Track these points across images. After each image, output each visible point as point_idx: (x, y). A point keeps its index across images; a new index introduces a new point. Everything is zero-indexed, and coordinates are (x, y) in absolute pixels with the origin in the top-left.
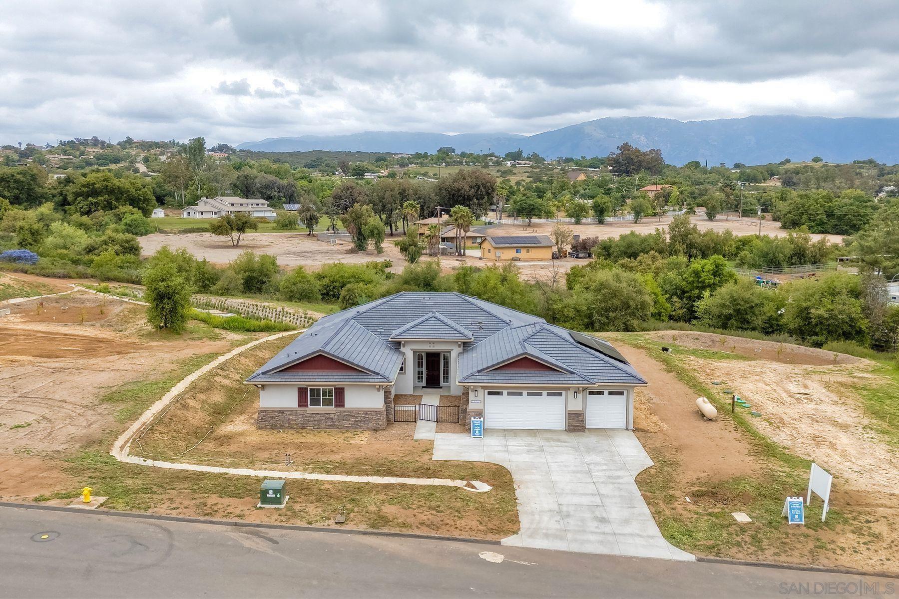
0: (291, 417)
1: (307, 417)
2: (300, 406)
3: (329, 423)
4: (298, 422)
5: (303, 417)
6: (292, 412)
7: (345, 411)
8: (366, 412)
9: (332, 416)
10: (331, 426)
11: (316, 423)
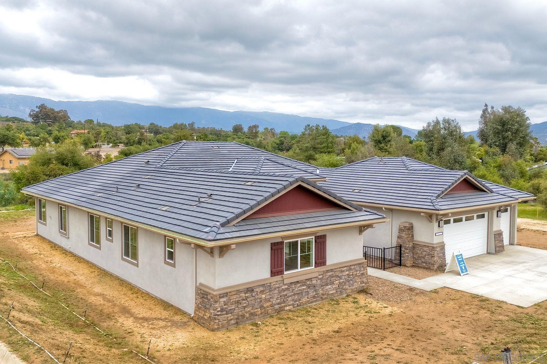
0: (264, 296)
1: (284, 290)
2: (273, 273)
3: (312, 293)
4: (274, 301)
5: (280, 292)
6: (265, 286)
7: (328, 271)
8: (349, 268)
9: (314, 282)
10: (314, 297)
11: (296, 297)
